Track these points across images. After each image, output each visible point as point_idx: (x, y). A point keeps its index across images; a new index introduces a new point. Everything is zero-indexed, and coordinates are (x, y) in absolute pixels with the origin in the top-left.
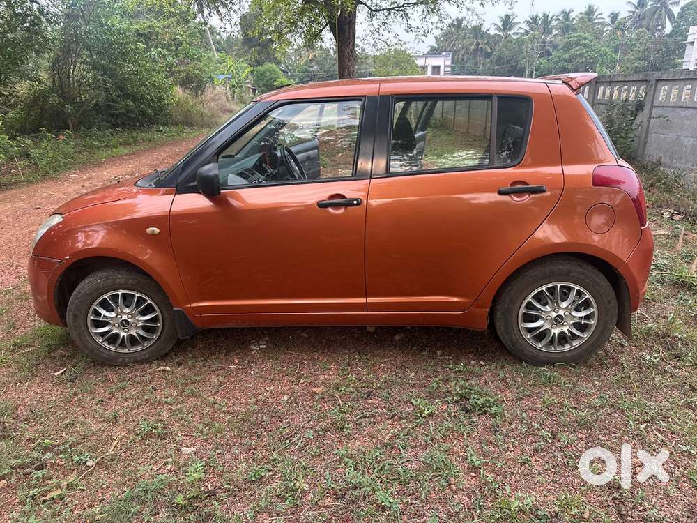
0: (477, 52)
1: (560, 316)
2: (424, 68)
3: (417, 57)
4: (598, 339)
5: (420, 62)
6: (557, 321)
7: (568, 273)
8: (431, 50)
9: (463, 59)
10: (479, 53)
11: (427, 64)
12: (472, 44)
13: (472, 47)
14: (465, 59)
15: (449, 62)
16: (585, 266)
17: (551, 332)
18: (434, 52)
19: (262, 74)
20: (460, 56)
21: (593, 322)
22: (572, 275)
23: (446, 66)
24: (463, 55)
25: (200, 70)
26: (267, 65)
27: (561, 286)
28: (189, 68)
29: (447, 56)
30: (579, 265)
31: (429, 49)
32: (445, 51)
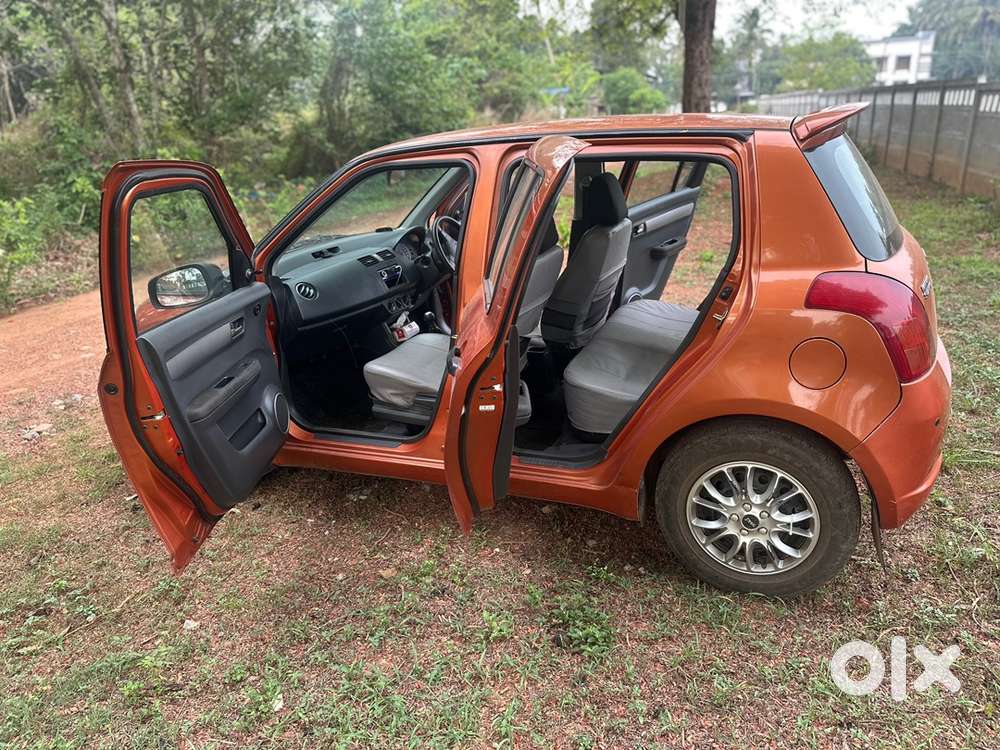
0: (983, 30)
1: (752, 518)
2: (882, 61)
3: (869, 43)
4: (820, 565)
5: (874, 51)
6: (747, 524)
7: (763, 450)
8: (899, 30)
9: (955, 42)
10: (987, 29)
11: (887, 54)
12: (974, 15)
13: (975, 21)
14: (959, 42)
15: (928, 48)
16: (796, 441)
17: (737, 540)
18: (904, 32)
19: (614, 85)
20: (951, 38)
21: (811, 535)
22: (770, 452)
23: (922, 55)
24: (956, 35)
25: (519, 84)
26: (622, 71)
27: (752, 468)
28: (504, 83)
29: (926, 37)
30: (784, 438)
31: (895, 29)
32: (924, 29)
